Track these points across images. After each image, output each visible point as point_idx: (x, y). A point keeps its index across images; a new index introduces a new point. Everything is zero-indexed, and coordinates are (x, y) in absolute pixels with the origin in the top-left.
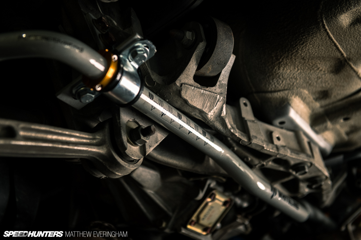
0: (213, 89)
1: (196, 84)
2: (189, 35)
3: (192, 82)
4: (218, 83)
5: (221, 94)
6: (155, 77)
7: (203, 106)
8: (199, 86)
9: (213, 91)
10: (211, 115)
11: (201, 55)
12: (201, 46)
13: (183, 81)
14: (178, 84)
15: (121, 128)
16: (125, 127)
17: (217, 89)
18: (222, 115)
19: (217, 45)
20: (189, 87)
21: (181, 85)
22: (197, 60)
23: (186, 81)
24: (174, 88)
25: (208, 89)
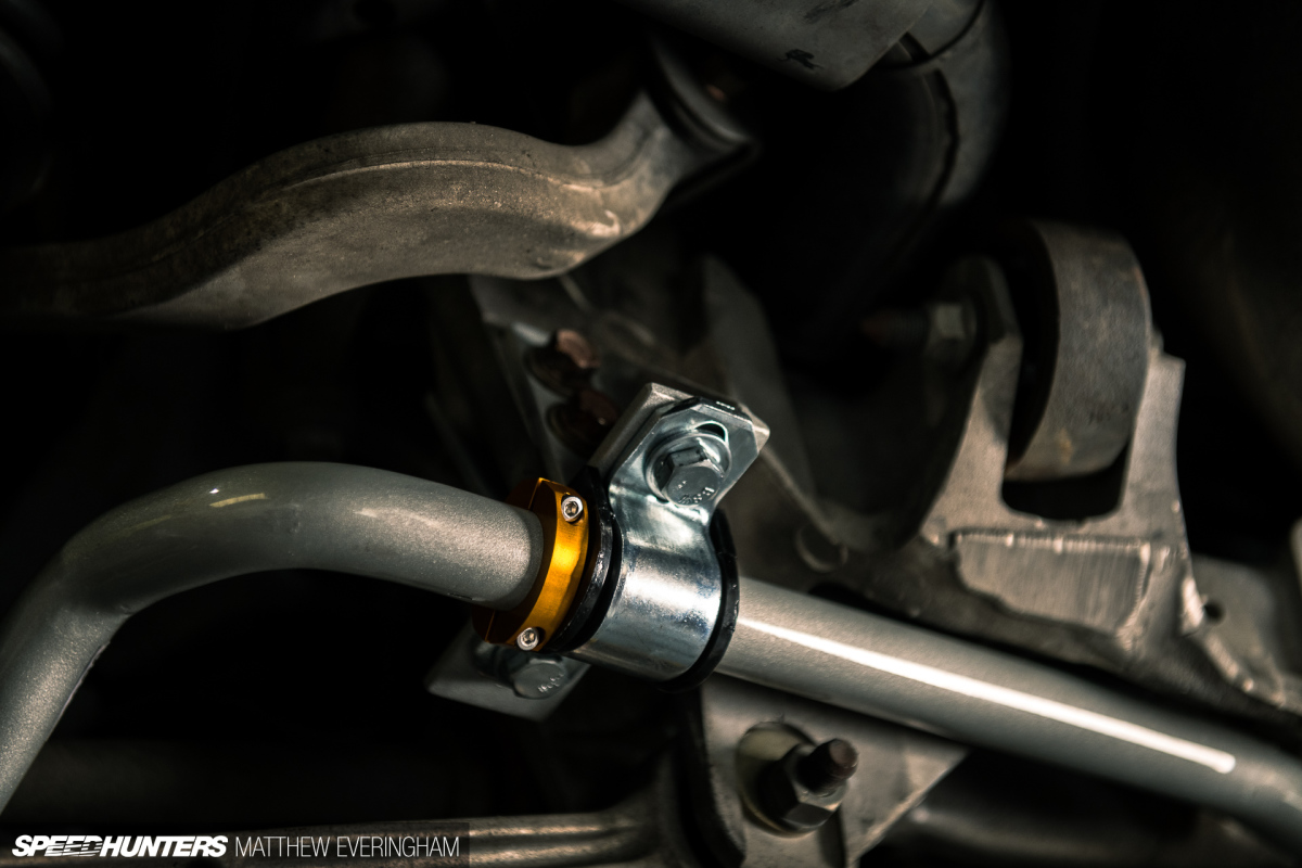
0: (1110, 524)
1: (1022, 521)
2: (947, 321)
3: (999, 514)
4: (1128, 497)
5: (1156, 538)
6: (836, 526)
7: (1081, 603)
8: (1040, 524)
9: (1115, 531)
10: (1130, 635)
11: (1008, 394)
12: (1003, 356)
13: (953, 523)
14: (935, 539)
15: (713, 770)
16: (729, 761)
17: (1128, 519)
18: (1186, 627)
19: (1062, 343)
20: (992, 539)
21: (951, 538)
22: (995, 420)
23: (970, 518)
24: (924, 559)
25: (1088, 527)
